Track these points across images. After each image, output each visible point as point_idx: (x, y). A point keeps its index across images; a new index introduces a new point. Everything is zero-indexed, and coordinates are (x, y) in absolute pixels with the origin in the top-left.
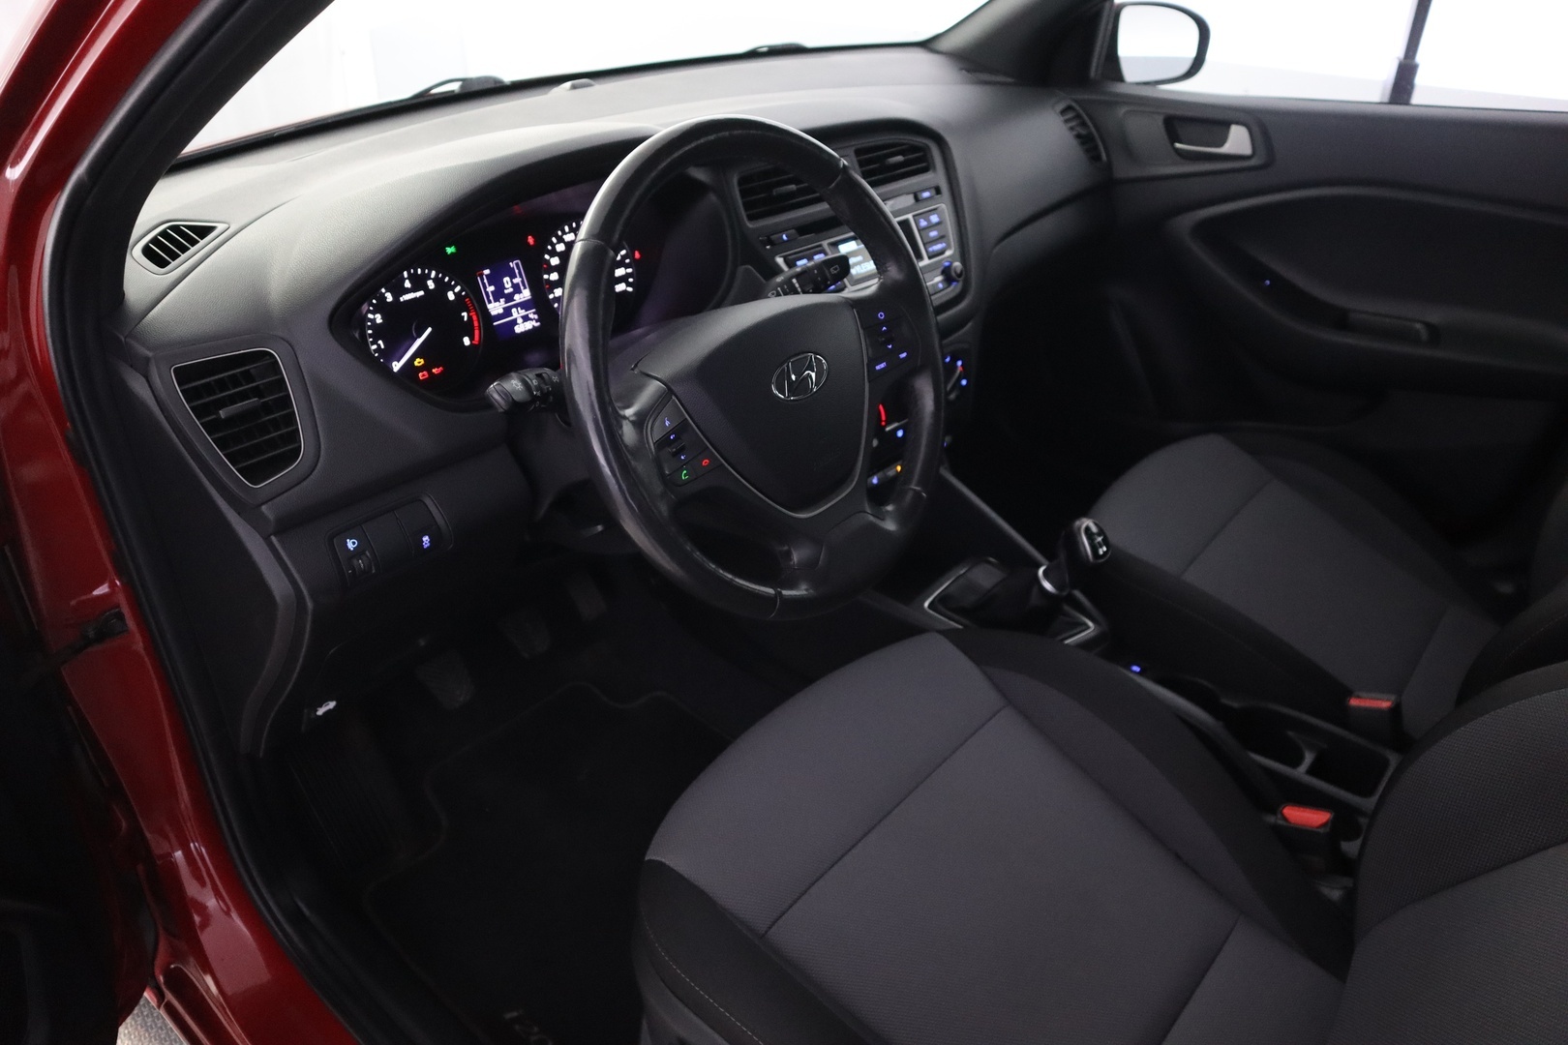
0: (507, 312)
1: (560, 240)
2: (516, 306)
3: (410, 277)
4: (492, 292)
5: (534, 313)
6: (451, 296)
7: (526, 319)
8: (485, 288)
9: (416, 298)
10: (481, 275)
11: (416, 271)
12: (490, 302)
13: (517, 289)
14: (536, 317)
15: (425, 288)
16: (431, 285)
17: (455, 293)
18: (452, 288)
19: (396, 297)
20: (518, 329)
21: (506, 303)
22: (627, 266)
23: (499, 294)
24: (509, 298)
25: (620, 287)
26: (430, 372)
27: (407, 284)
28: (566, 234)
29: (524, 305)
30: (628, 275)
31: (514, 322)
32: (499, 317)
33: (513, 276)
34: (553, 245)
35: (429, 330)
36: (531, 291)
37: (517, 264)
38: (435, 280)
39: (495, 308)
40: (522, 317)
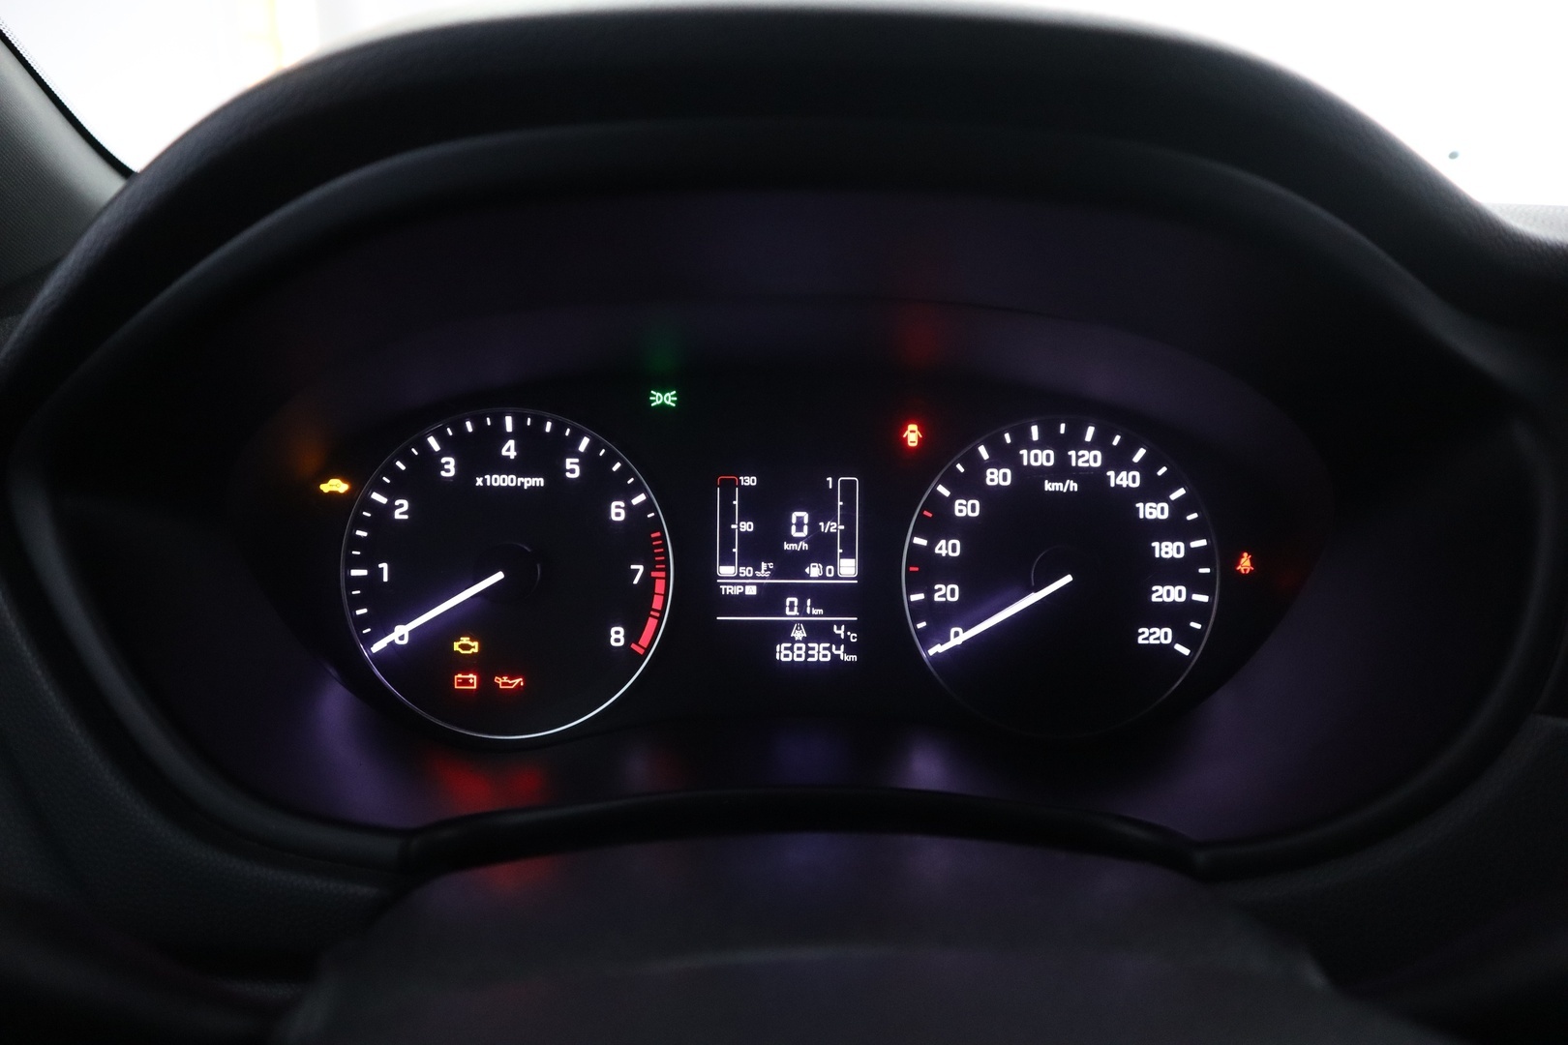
0: (770, 600)
1: (1005, 456)
2: (802, 592)
3: (519, 433)
4: (743, 535)
5: (849, 626)
6: (617, 512)
7: (818, 632)
8: (728, 518)
9: (519, 489)
10: (728, 489)
11: (539, 423)
12: (727, 560)
13: (823, 549)
14: (853, 637)
15: (554, 473)
16: (573, 468)
17: (629, 508)
18: (627, 494)
19: (466, 471)
20: (783, 653)
21: (774, 574)
22: (1195, 584)
23: (762, 547)
24: (793, 564)
25: (1156, 636)
26: (486, 682)
27: (509, 450)
28: (1031, 445)
29: (830, 597)
30: (1189, 609)
31: (783, 632)
32: (741, 603)
33: (822, 510)
34: (978, 468)
35: (499, 576)
36: (861, 567)
37: (848, 487)
38: (586, 460)
39: (736, 579)
40: (808, 626)
